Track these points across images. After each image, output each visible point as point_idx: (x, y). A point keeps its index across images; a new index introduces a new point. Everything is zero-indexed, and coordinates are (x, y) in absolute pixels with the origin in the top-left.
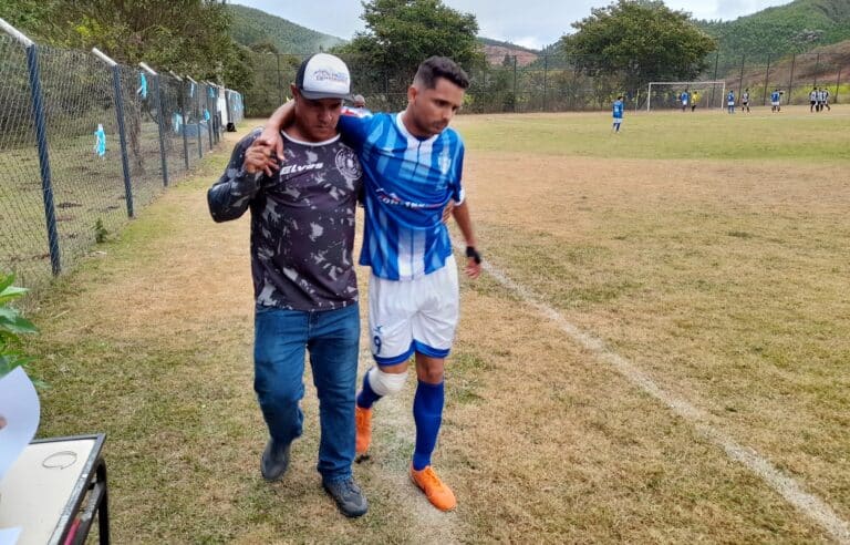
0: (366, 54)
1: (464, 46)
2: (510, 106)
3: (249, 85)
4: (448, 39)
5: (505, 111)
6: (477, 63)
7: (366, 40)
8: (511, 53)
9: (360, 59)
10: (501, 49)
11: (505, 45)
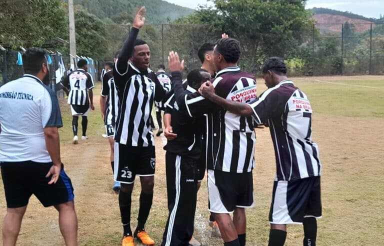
0: (206, 24)
1: (294, 16)
2: (338, 69)
3: (101, 52)
4: (279, 10)
5: (333, 73)
6: (307, 31)
7: (207, 12)
8: (350, 21)
9: (201, 28)
10: (342, 18)
11: (346, 14)
